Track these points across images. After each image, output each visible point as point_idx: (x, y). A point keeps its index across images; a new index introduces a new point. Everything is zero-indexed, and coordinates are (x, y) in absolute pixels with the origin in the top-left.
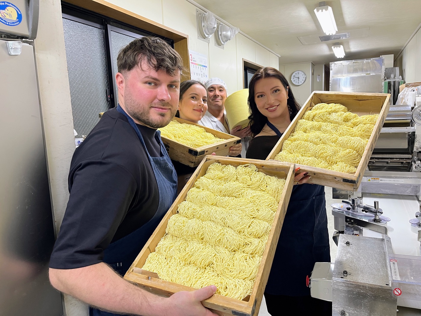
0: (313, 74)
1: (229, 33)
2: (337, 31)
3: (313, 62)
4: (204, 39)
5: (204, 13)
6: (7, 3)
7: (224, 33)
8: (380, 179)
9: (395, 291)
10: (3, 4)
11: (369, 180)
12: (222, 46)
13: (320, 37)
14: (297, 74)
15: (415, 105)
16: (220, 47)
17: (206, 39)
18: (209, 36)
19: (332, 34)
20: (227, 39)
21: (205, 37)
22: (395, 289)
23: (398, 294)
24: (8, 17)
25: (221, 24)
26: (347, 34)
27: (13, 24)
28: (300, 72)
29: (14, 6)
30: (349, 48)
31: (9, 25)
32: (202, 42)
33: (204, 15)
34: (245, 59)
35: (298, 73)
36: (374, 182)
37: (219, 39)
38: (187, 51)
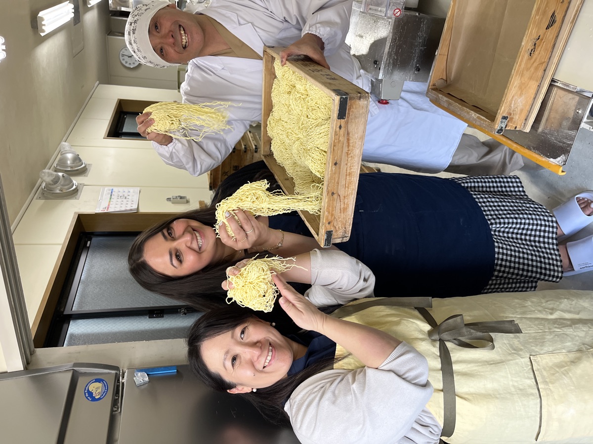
1: (70, 156)
2: (68, 1)
3: (106, 33)
4: (79, 191)
5: (42, 188)
6: (85, 390)
7: (69, 162)
9: (396, 15)
10: (87, 394)
12: (87, 167)
13: (75, 25)
14: (123, 58)
16: (88, 169)
17: (78, 188)
18: (75, 184)
20: (77, 159)
21: (76, 190)
22: (395, 15)
23: (399, 13)
24: (99, 390)
25: (56, 166)
27: (106, 387)
28: (121, 54)
29: (87, 385)
31: (107, 390)
32: (84, 195)
33: (45, 189)
34: (105, 135)
37: (77, 170)
38: (97, 215)
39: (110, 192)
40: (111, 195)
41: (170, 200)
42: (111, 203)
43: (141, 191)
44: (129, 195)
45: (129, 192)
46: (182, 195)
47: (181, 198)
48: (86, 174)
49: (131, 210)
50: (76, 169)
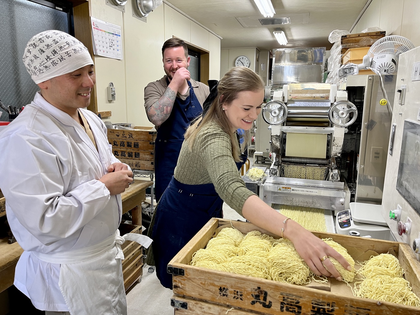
0: (257, 60)
1: (150, 3)
2: (275, 13)
3: (258, 47)
4: (115, 6)
7: (145, 2)
8: (292, 188)
11: (280, 189)
12: (142, 17)
13: (259, 20)
14: (241, 59)
15: (335, 101)
16: (140, 18)
17: (119, 6)
18: (121, 3)
19: (270, 16)
20: (148, 10)
21: (116, 4)
26: (287, 19)
28: (244, 57)
30: (292, 36)
35: (243, 58)
36: (286, 191)
37: (138, 9)
38: (88, 18)
39: (116, 34)
40: (113, 34)
41: (110, 86)
42: (104, 33)
43: (120, 61)
44: (114, 49)
45: (118, 50)
46: (116, 96)
47: (113, 96)
48: (135, 15)
49: (96, 50)
50: (140, 8)
